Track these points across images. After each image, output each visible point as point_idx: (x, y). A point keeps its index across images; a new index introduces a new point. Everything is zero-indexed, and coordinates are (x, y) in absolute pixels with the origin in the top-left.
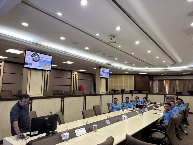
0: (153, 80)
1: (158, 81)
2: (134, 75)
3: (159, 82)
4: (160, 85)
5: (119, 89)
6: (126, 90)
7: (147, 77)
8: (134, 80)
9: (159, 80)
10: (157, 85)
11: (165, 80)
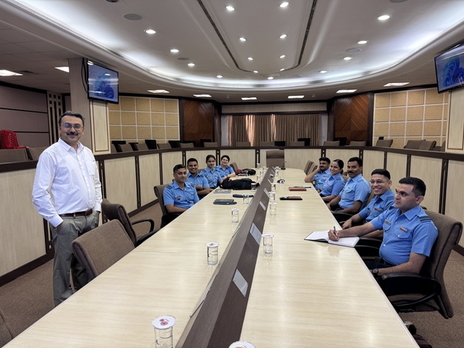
0: (220, 114)
1: (231, 118)
2: (180, 98)
3: (233, 120)
4: (236, 127)
5: (139, 140)
6: (159, 141)
7: (209, 105)
8: (178, 113)
9: (234, 115)
10: (231, 126)
11: (248, 114)
